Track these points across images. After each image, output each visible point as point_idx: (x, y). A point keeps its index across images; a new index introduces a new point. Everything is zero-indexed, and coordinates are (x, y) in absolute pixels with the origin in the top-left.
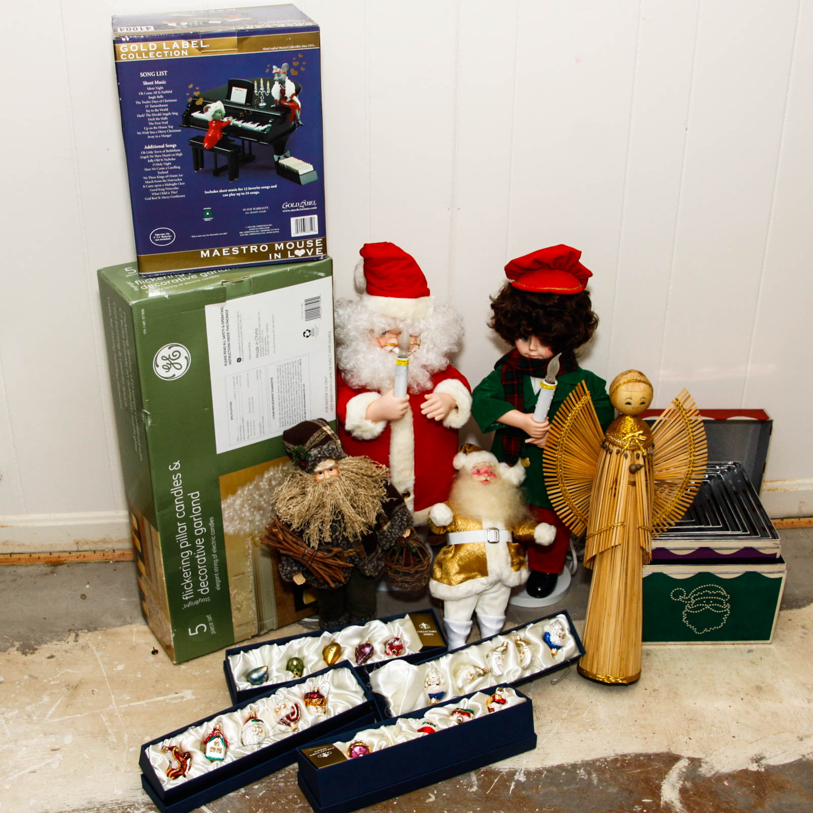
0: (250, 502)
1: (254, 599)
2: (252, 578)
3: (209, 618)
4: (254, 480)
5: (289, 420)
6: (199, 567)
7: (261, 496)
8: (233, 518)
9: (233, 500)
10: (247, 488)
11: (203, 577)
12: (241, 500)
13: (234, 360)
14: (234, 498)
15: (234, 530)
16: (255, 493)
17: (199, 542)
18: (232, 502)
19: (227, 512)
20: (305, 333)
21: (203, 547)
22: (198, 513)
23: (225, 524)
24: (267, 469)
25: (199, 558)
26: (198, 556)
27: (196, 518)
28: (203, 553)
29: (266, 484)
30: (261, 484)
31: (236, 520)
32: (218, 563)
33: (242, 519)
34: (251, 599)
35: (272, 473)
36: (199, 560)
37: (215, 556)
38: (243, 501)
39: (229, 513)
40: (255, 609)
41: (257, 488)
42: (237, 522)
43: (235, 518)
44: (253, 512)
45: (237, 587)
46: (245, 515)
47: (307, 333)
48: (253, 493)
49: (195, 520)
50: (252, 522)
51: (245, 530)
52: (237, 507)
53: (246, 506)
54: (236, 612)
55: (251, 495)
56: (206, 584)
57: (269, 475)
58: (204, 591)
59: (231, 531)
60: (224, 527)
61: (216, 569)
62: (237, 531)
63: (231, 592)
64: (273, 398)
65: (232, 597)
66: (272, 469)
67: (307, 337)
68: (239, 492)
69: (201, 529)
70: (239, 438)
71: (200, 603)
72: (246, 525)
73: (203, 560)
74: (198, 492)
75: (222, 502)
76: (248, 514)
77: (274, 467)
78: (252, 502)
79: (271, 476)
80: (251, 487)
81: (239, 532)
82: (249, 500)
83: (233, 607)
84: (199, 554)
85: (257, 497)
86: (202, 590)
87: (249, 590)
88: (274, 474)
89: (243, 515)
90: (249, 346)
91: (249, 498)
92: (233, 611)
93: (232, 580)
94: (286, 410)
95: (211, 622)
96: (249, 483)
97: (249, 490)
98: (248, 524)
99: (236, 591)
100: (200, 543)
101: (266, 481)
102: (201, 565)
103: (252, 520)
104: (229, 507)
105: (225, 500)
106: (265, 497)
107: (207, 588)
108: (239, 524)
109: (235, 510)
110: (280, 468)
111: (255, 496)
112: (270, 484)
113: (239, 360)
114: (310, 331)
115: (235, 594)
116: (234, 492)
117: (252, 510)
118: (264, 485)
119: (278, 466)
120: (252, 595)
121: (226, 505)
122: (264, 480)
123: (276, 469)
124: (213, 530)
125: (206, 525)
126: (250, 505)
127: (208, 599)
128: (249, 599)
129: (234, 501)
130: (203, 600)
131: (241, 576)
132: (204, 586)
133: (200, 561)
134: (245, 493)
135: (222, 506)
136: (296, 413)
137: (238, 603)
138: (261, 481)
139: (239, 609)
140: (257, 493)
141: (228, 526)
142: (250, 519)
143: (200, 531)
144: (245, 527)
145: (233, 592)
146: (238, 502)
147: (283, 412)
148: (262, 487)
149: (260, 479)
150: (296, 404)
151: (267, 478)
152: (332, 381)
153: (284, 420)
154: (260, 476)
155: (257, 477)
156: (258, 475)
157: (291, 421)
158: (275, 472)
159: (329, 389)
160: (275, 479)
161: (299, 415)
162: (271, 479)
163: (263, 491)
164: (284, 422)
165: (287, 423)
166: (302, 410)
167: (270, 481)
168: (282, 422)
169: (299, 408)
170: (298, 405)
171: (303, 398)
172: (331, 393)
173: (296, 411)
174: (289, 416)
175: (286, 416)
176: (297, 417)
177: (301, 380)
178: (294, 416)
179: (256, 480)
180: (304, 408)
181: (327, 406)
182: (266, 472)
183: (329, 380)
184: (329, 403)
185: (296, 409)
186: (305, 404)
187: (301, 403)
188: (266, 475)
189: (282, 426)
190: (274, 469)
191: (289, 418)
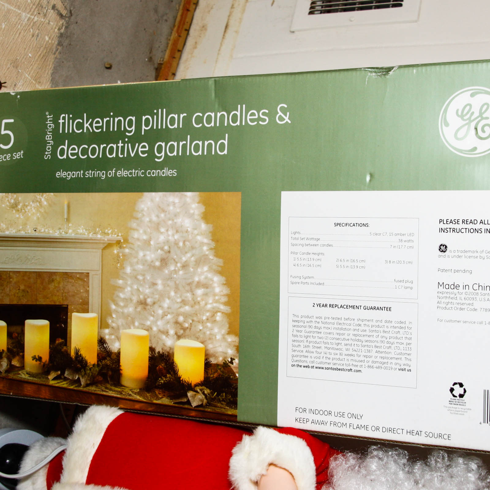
0: (181, 244)
1: (23, 233)
2: (57, 234)
3: (19, 155)
4: (217, 255)
5: (303, 334)
6: (102, 146)
7: (185, 266)
8: (163, 211)
9: (193, 214)
10: (206, 241)
11: (84, 152)
12: (189, 229)
13: (445, 238)
14: (196, 217)
15: (143, 210)
16: (193, 255)
17: (142, 148)
18: (192, 212)
19: (177, 201)
20: (461, 385)
21: (132, 155)
22: (191, 150)
23: (157, 196)
24: (228, 284)
25: (118, 147)
26: (120, 145)
27: (184, 146)
28: (123, 153)
29: (203, 277)
30: (206, 268)
31: (158, 216)
32: (99, 178)
33: (157, 227)
34: (24, 229)
35: (217, 290)
36: (115, 146)
37: (112, 173)
38: (187, 231)
39: (174, 204)
40: (7, 233)
41: (201, 261)
42: (154, 218)
43: (162, 215)
44: (162, 249)
45: (50, 205)
46: (162, 233)
47: (458, 390)
48: (194, 251)
49: (181, 144)
50: (147, 243)
51: (137, 230)
52: (179, 220)
53: (176, 237)
54: (12, 201)
55: (193, 248)
56: (73, 155)
57: (216, 285)
58: (63, 150)
59: (143, 206)
60: (153, 194)
61: (90, 174)
62: (140, 215)
63: (45, 195)
64: (353, 307)
65: (38, 196)
66: (226, 291)
67: (452, 390)
68: (203, 226)
69: (163, 153)
70: (297, 236)
71: (46, 143)
72: (145, 232)
73: (111, 153)
74: (226, 152)
75: (197, 194)
76: (162, 238)
77: (227, 295)
78: (179, 248)
79: (214, 288)
80: (205, 248)
81: (137, 219)
82: (184, 242)
83: (21, 197)
84: (123, 148)
85: (184, 259)
86: (66, 148)
87: (39, 228)
88: (215, 295)
89: (162, 230)
90: (465, 271)
91: (187, 243)
92: (15, 195)
93: (64, 198)
94: (322, 330)
95: (12, 157)
96: (213, 245)
97: (202, 244)
98: (145, 237)
99: (45, 203)
100: (140, 149)
101: (206, 278)
102: (104, 149)
103: (149, 245)
104: (185, 206)
105: (197, 199)
106: (181, 272)
107: (65, 157)
108: (150, 221)
109: (176, 215)
110: (222, 307)
111: (189, 255)
112: (199, 285)
113: (443, 248)
114: (461, 396)
115: (40, 202)
116: (206, 217)
117: (166, 248)
118: (202, 273)
119: (225, 304)
120: (29, 232)
121: (188, 200)
122: (210, 275)
123: (224, 299)
124: (155, 173)
125: (168, 162)
126: (176, 244)
127: (48, 155)
128: (25, 224)
129: (191, 216)
130: (49, 147)
131: (66, 216)
132: (70, 152)
133: (112, 148)
134: (199, 238)
135: (189, 194)
136: (311, 349)
137: (25, 206)
138: (210, 269)
139: (14, 206)
140: (193, 259)
141: (152, 201)
142: (152, 243)
143: (160, 151)
144: (141, 231)
145: (45, 198)
146: (187, 223)
147: (320, 325)
148: (199, 270)
149: (215, 267)
150: (328, 351)
151: (212, 280)
152: (351, 427)
153: (306, 324)
154: (220, 269)
155: (220, 262)
156: (222, 265)
157: (299, 339)
158: (217, 298)
159: (338, 420)
160: (206, 294)
161: (306, 354)
162: (207, 288)
163: (192, 270)
164: (301, 324)
165: (299, 329)
166: (313, 362)
167: (206, 286)
168: (303, 319)
169: (319, 355)
170: (325, 355)
171: (335, 367)
172: (328, 424)
173: (314, 350)
174: (311, 334)
175: (310, 329)
176: (305, 350)
177: (369, 367)
178: (308, 344)
179: (215, 259)
180: (315, 365)
181: (307, 411)
182: (223, 279)
183: (355, 422)
184: (311, 417)
185: (318, 350)
186: (323, 368)
187: (328, 361)
188: (217, 279)
189: (296, 319)
190: (224, 295)
191: (306, 334)
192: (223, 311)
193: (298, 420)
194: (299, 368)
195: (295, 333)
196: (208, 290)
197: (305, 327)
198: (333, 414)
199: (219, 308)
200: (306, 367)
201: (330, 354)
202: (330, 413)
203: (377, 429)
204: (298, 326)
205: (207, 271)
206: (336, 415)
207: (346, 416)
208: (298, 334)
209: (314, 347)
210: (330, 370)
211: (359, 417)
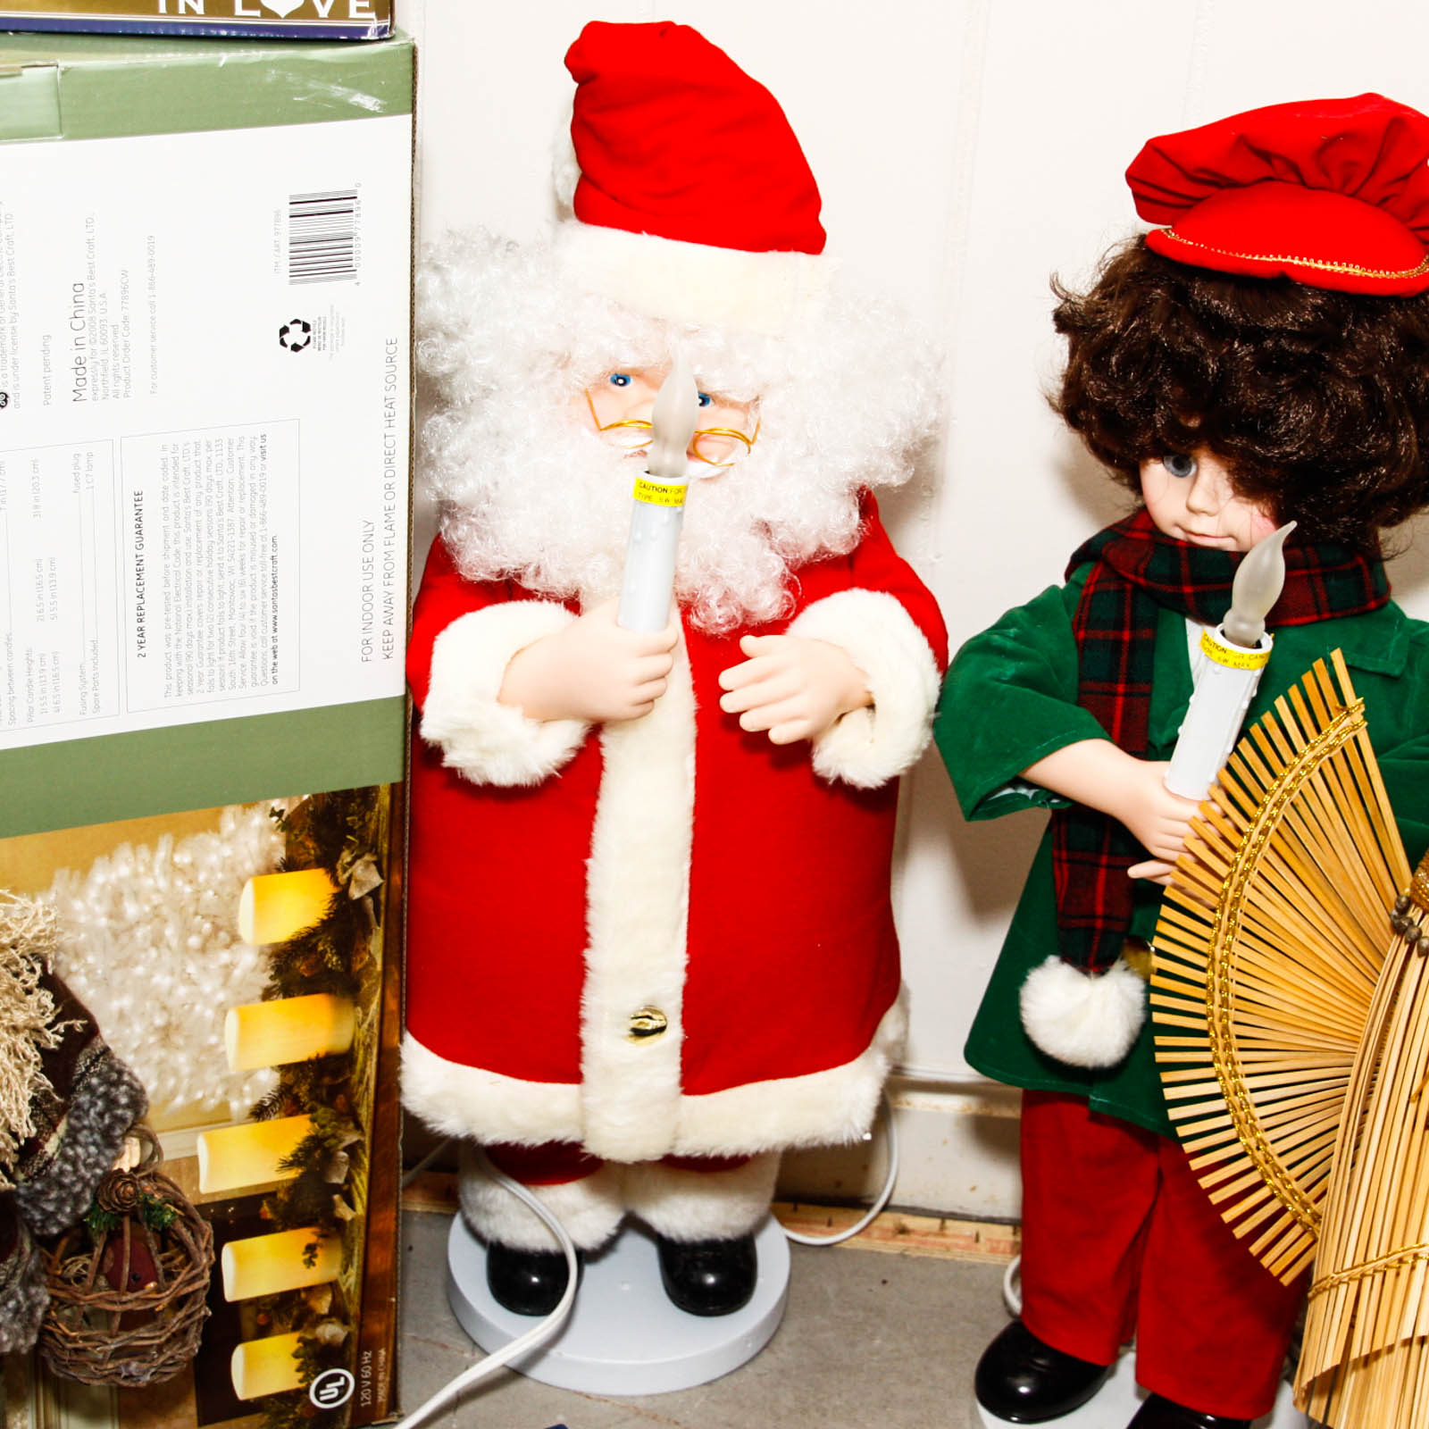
4: (46, 885)
5: (205, 671)
20: (284, 330)
24: (109, 850)
29: (98, 909)
30: (78, 905)
35: (124, 871)
47: (296, 335)
57: (113, 877)
64: (139, 572)
66: (125, 851)
67: (296, 348)
77: (134, 848)
79: (121, 880)
88: (136, 875)
90: (46, 351)
94: (195, 630)
101: (99, 900)
106: (91, 959)
110: (162, 854)
112: (116, 914)
114: (306, 328)
118: (89, 911)
119: (153, 847)
122: (93, 893)
123: (144, 852)
136: (238, 648)
138: (79, 894)
147: (183, 635)
149: (74, 886)
150: (237, 611)
151: (103, 887)
152: (392, 541)
153: (184, 667)
154: (78, 873)
155: (61, 874)
156: (66, 872)
157: (217, 677)
158: (141, 869)
159: (379, 572)
160: (136, 895)
161: (248, 655)
162: (121, 895)
163: (83, 936)
164: (184, 676)
165: (196, 679)
166: (264, 640)
167: (117, 898)
168: (174, 675)
169: (248, 630)
170: (248, 616)
171: (270, 592)
172: (389, 589)
173: (238, 641)
174: (206, 653)
175: (195, 655)
176: (239, 661)
177: (263, 521)
178: (227, 657)
179: (55, 887)
180: (270, 633)
181: (367, 636)
182: (100, 863)
183: (380, 534)
184: (378, 627)
185: (238, 632)
186: (275, 617)
187: (259, 609)
188: (101, 876)
189: (174, 691)
190: (135, 854)
191: (206, 662)
192: (170, 851)
193: (387, 653)
194: (278, 667)
195: (205, 686)
196: (126, 891)
197: (190, 668)
198: (367, 583)
199: (165, 861)
200: (274, 652)
201: (243, 606)
202: (367, 589)
203: (389, 487)
204: (190, 681)
205: (84, 901)
206: (370, 576)
207: (369, 556)
208: (206, 679)
209: (232, 642)
210: (279, 601)
211: (370, 527)
